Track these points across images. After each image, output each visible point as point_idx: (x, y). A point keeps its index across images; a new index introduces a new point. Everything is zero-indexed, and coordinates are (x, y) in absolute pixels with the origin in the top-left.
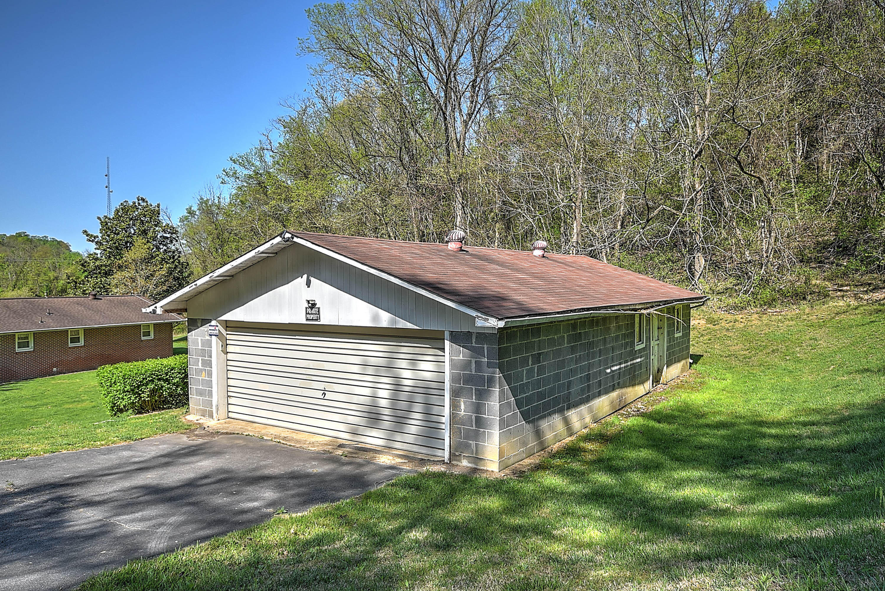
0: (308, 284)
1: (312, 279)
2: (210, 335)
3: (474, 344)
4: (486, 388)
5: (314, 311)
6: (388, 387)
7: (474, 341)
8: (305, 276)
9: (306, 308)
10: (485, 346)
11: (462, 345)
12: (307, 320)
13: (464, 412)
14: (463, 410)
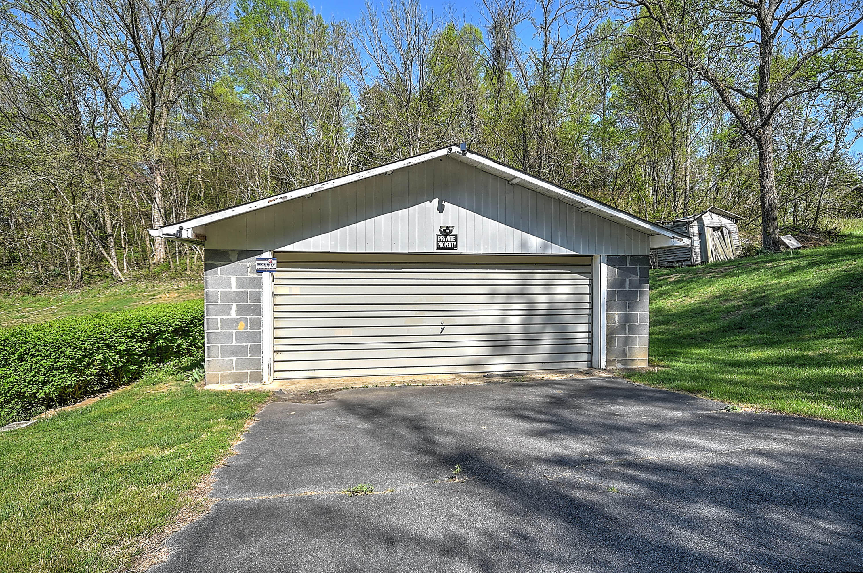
0: (441, 209)
1: (447, 204)
2: (257, 272)
3: (628, 266)
4: (638, 300)
5: (448, 238)
6: (520, 312)
7: (628, 263)
8: (436, 201)
9: (437, 236)
10: (638, 267)
11: (617, 267)
12: (438, 248)
13: (618, 323)
14: (617, 322)
